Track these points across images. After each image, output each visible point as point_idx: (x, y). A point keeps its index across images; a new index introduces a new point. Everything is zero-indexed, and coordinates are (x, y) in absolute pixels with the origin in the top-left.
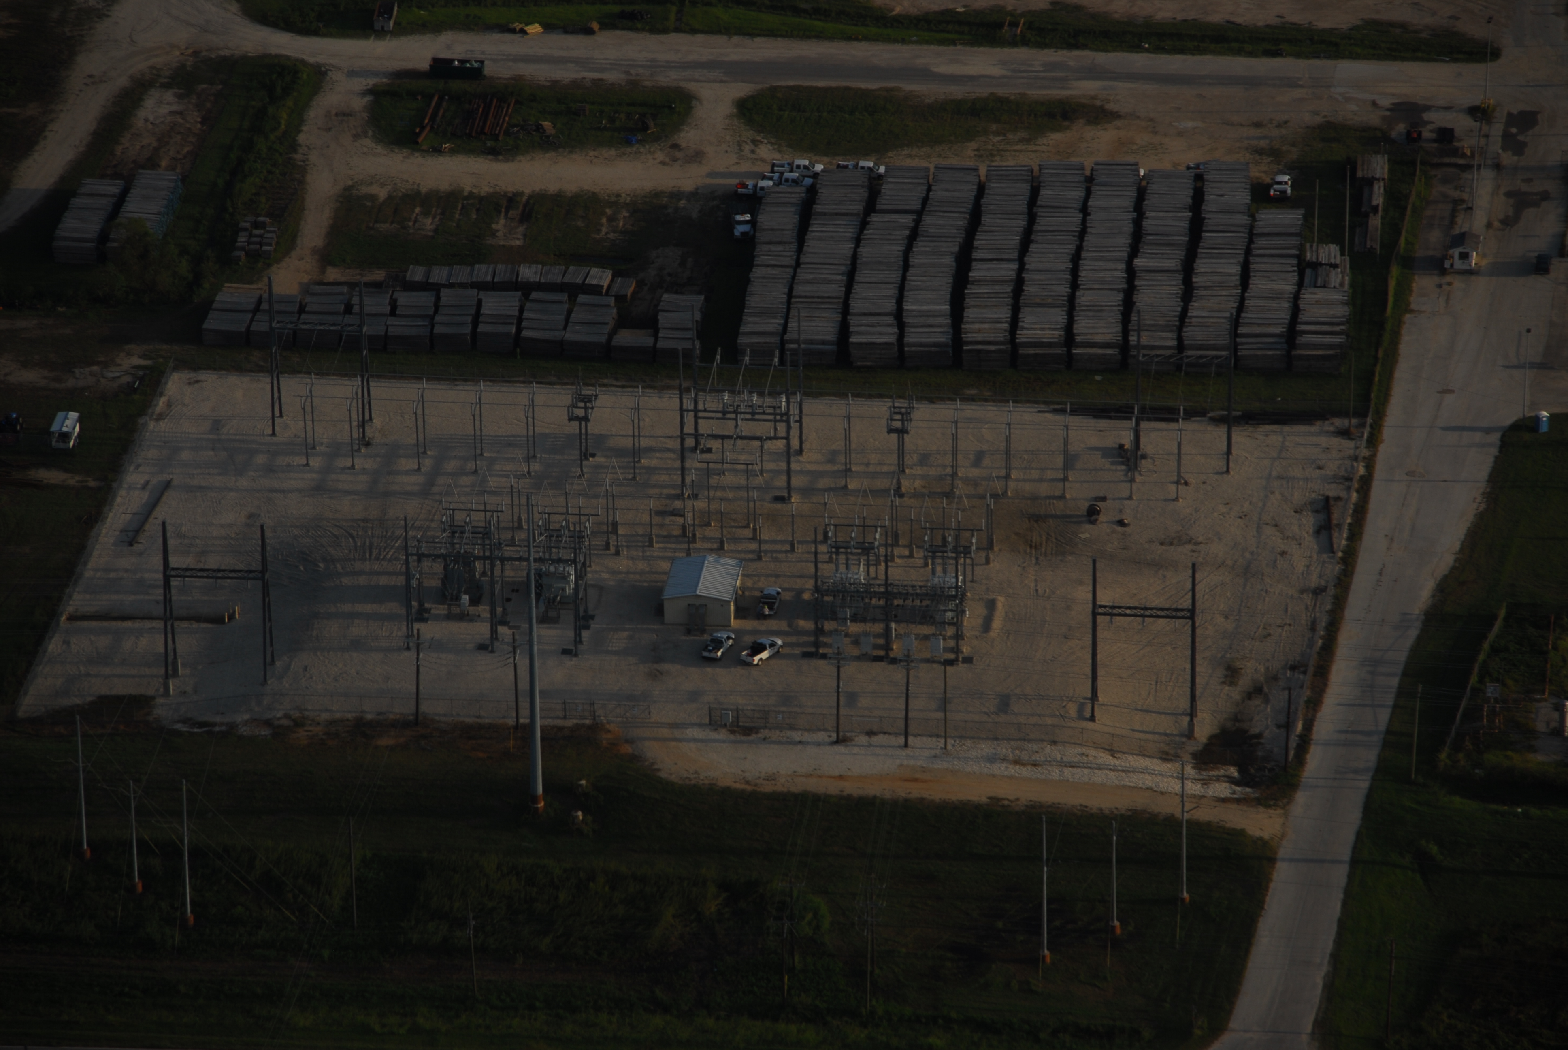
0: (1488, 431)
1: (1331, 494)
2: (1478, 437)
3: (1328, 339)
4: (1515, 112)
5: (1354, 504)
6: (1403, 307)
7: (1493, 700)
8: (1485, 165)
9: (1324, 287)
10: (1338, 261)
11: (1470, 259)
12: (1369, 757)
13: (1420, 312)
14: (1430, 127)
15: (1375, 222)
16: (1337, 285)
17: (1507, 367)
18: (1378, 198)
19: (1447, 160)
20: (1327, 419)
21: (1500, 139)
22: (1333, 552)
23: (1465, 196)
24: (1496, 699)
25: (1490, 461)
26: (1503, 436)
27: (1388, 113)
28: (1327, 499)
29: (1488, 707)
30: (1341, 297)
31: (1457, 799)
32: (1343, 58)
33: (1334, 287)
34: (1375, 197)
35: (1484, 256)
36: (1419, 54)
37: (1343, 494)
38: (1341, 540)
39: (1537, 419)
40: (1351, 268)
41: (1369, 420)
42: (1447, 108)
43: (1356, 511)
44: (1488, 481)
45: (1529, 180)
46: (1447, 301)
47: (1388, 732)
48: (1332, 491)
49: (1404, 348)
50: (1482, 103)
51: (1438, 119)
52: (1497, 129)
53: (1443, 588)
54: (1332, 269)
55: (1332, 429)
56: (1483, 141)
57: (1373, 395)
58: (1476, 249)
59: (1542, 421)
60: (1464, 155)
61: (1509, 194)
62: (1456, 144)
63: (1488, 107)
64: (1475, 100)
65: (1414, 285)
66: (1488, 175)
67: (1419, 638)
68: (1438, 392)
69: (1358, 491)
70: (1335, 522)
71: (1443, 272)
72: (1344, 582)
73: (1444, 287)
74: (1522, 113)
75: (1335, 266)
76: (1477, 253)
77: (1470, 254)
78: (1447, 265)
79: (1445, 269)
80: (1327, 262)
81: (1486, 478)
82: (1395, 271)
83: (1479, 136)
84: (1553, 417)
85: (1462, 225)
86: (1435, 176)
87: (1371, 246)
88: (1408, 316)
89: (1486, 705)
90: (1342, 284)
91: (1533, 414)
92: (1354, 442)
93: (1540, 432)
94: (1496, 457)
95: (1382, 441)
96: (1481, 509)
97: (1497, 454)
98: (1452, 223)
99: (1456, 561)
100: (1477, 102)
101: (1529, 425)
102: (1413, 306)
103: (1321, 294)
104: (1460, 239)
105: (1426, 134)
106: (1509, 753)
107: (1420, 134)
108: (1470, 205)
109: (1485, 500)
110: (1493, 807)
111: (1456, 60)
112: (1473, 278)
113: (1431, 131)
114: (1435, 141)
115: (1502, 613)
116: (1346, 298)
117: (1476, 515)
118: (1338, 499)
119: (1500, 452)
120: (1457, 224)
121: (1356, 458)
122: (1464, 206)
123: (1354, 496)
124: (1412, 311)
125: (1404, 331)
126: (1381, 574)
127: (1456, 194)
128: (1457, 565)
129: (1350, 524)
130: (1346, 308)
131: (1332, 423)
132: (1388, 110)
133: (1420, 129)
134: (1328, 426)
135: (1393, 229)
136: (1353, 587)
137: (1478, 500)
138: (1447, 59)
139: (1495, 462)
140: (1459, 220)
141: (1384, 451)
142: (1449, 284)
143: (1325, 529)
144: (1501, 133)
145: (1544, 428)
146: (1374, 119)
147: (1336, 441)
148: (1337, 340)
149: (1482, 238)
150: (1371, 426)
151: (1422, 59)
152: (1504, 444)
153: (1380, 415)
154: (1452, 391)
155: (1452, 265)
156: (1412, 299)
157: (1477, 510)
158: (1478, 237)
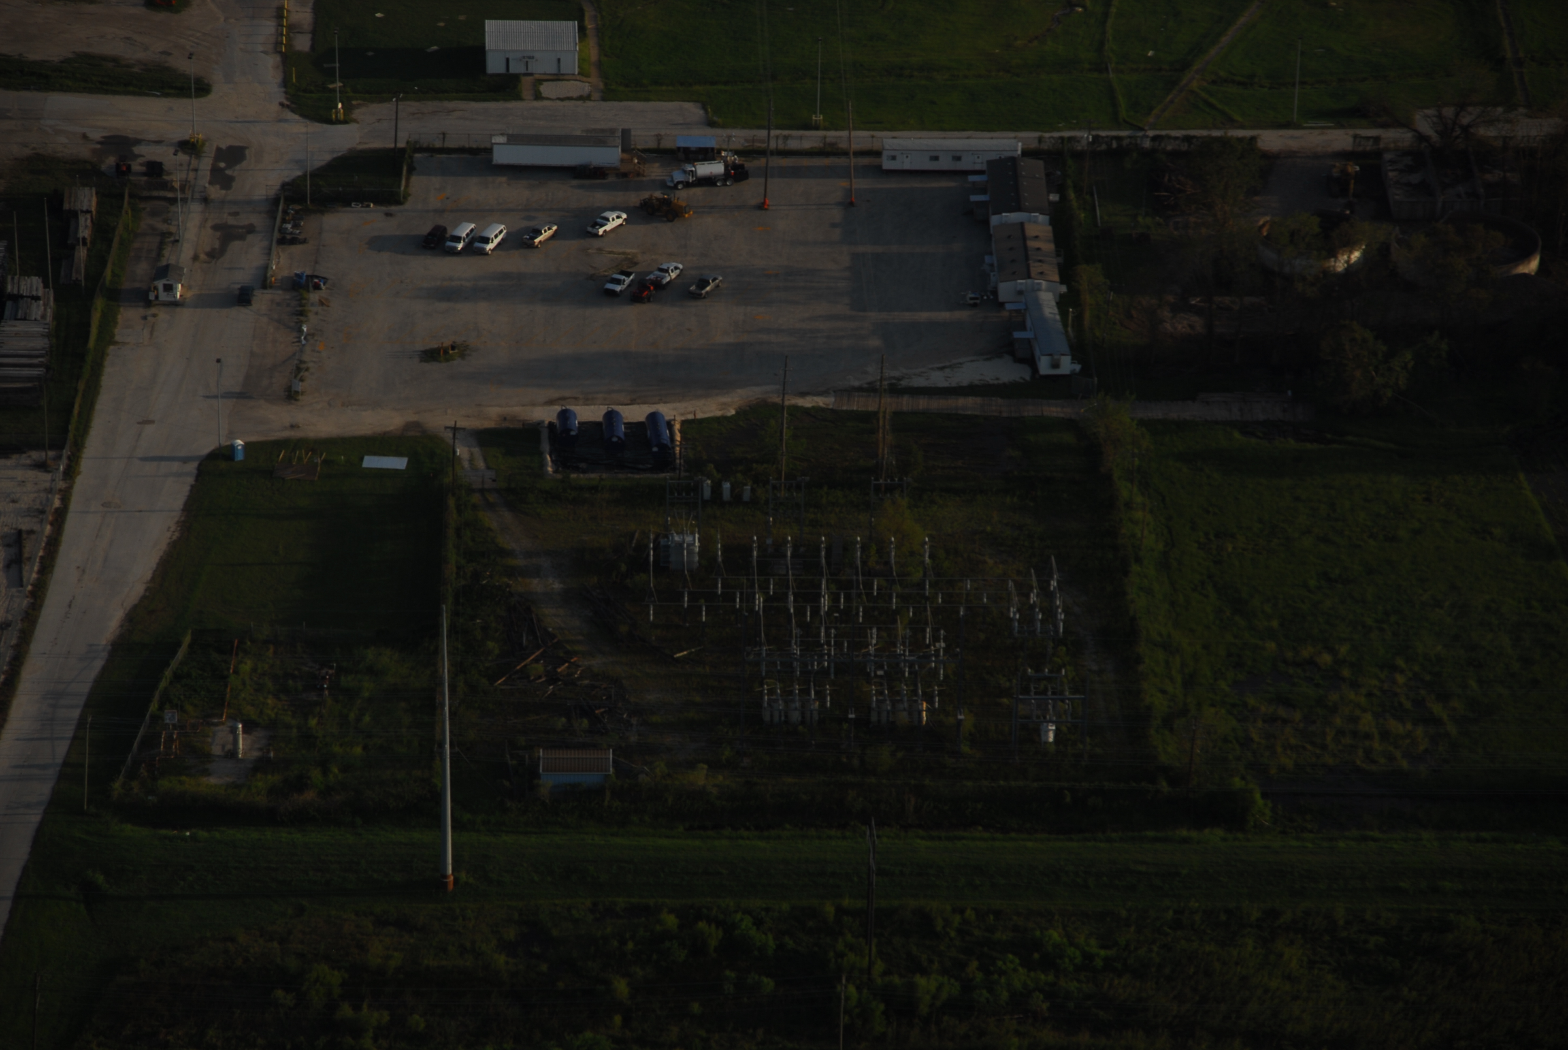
0: (185, 460)
1: (24, 527)
2: (175, 466)
3: (26, 372)
4: (224, 147)
5: (47, 537)
6: (107, 338)
7: (171, 727)
8: (192, 198)
9: (25, 319)
10: (40, 294)
11: (174, 291)
12: (43, 790)
13: (124, 344)
14: (140, 160)
15: (82, 253)
16: (39, 318)
17: (208, 397)
18: (85, 230)
19: (155, 193)
20: (25, 452)
21: (208, 173)
22: (22, 586)
23: (173, 229)
24: (174, 725)
25: (186, 490)
26: (200, 465)
27: (99, 146)
28: (20, 532)
29: (166, 733)
30: (42, 330)
31: (128, 827)
32: (53, 90)
33: (35, 320)
34: (81, 229)
35: (190, 288)
36: (131, 89)
37: (36, 527)
38: (31, 573)
39: (232, 448)
40: (55, 300)
41: (66, 452)
42: (158, 142)
43: (48, 544)
44: (183, 510)
45: (236, 214)
46: (152, 333)
47: (65, 764)
48: (25, 524)
49: (106, 380)
50: (191, 138)
51: (147, 152)
52: (206, 164)
53: (132, 618)
54: (33, 301)
55: (28, 462)
56: (192, 175)
57: (71, 427)
58: (179, 281)
59: (237, 449)
60: (173, 189)
61: (215, 228)
62: (165, 177)
63: (197, 141)
64: (184, 134)
65: (119, 316)
66: (196, 208)
67: (104, 669)
68: (139, 423)
69: (52, 524)
70: (26, 555)
71: (148, 304)
72: (31, 616)
73: (149, 318)
74: (231, 148)
75: (36, 298)
76: (182, 285)
77: (174, 286)
78: (152, 297)
79: (150, 301)
80: (28, 294)
81: (181, 507)
82: (99, 304)
83: (188, 170)
84: (247, 446)
85: (169, 256)
86: (144, 209)
87: (77, 279)
88: (112, 347)
89: (164, 732)
90: (44, 317)
91: (228, 443)
92: (50, 474)
93: (236, 460)
94: (192, 486)
95: (79, 473)
96: (174, 538)
97: (193, 483)
98: (160, 255)
99: (146, 590)
100: (187, 137)
101: (225, 454)
102: (117, 338)
103: (21, 327)
104: (163, 272)
105: (136, 167)
106: (184, 778)
107: (129, 167)
108: (177, 238)
109: (179, 528)
110: (163, 832)
111: (167, 95)
112: (178, 309)
113: (141, 165)
114: (144, 174)
115: (187, 640)
116: (47, 330)
117: (169, 544)
118: (31, 532)
119: (197, 480)
120: (163, 256)
121: (50, 491)
122: (172, 239)
123: (48, 528)
124: (115, 343)
125: (107, 363)
126: (70, 606)
127: (164, 227)
128: (147, 594)
129: (42, 557)
130: (46, 341)
131: (29, 456)
132: (99, 143)
133: (129, 163)
134: (25, 459)
135: (99, 260)
136: (41, 620)
137: (172, 529)
138: (158, 94)
139: (191, 491)
140: (166, 252)
141: (81, 483)
142: (154, 316)
143: (16, 562)
144: (209, 167)
145: (240, 457)
146: (84, 152)
147: (31, 474)
148: (35, 372)
149: (185, 269)
150: (69, 458)
151: (134, 94)
152: (201, 474)
153: (78, 446)
154: (152, 422)
155: (157, 297)
156: (116, 331)
157: (170, 538)
158: (182, 269)
